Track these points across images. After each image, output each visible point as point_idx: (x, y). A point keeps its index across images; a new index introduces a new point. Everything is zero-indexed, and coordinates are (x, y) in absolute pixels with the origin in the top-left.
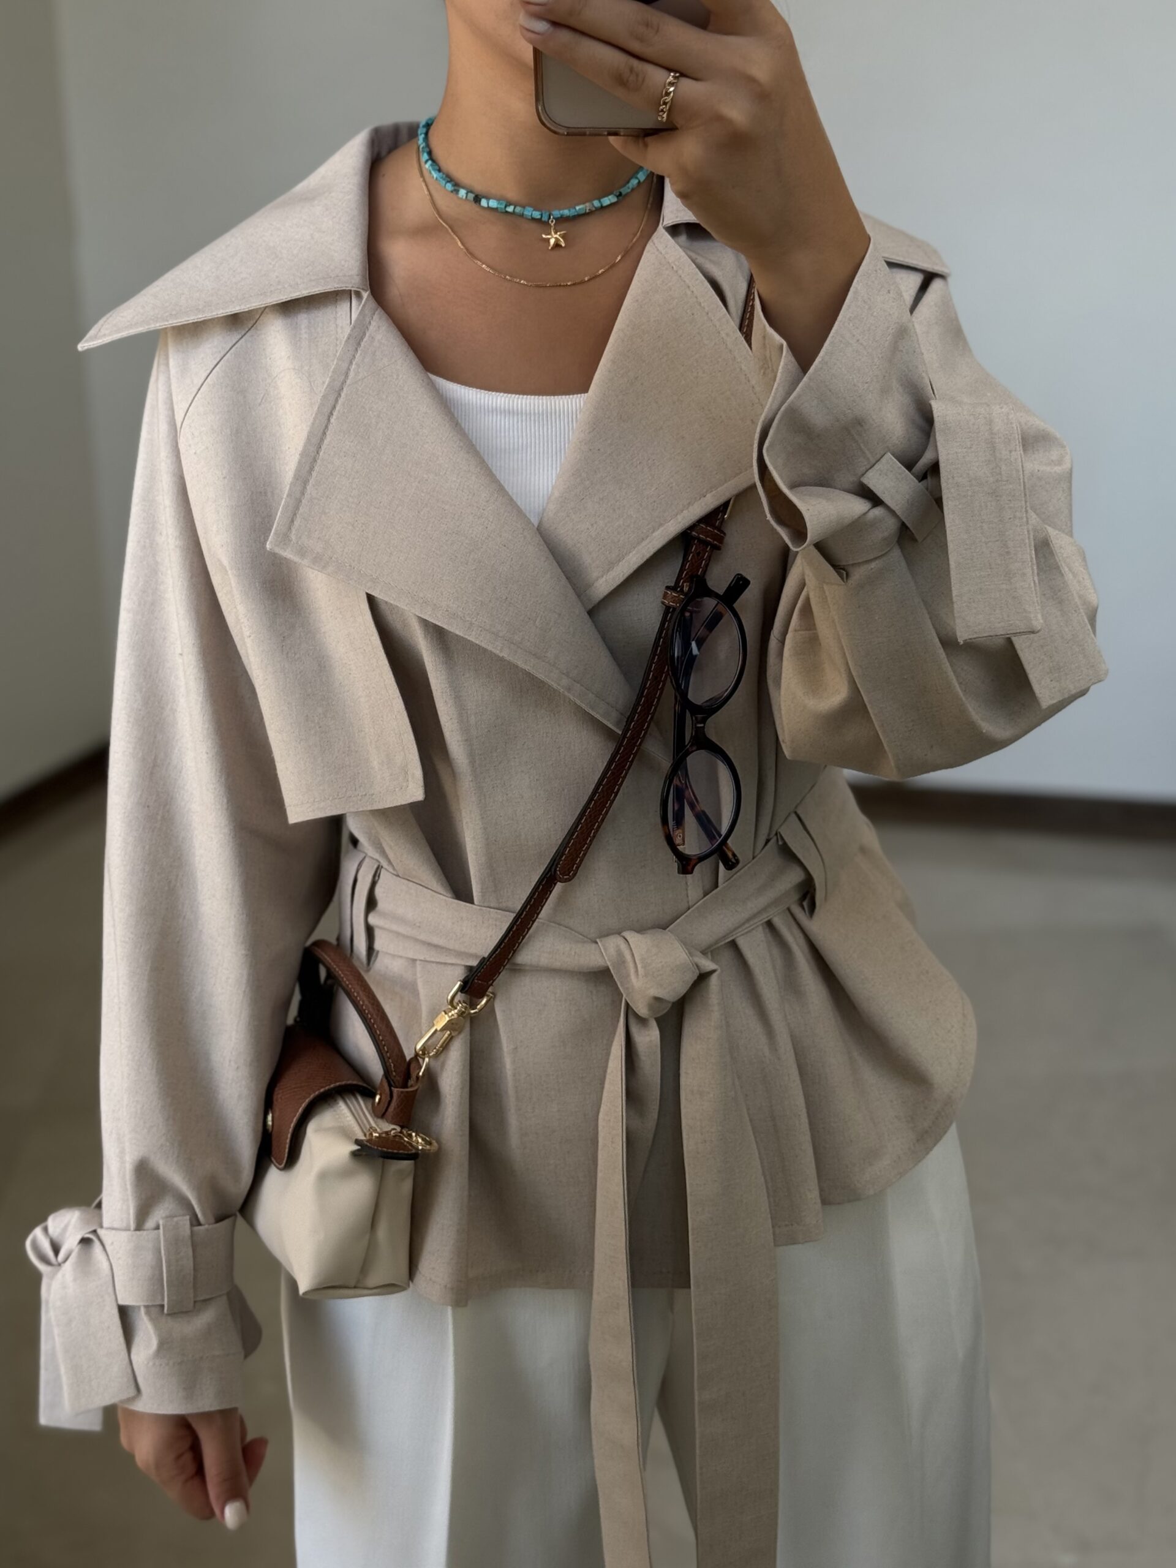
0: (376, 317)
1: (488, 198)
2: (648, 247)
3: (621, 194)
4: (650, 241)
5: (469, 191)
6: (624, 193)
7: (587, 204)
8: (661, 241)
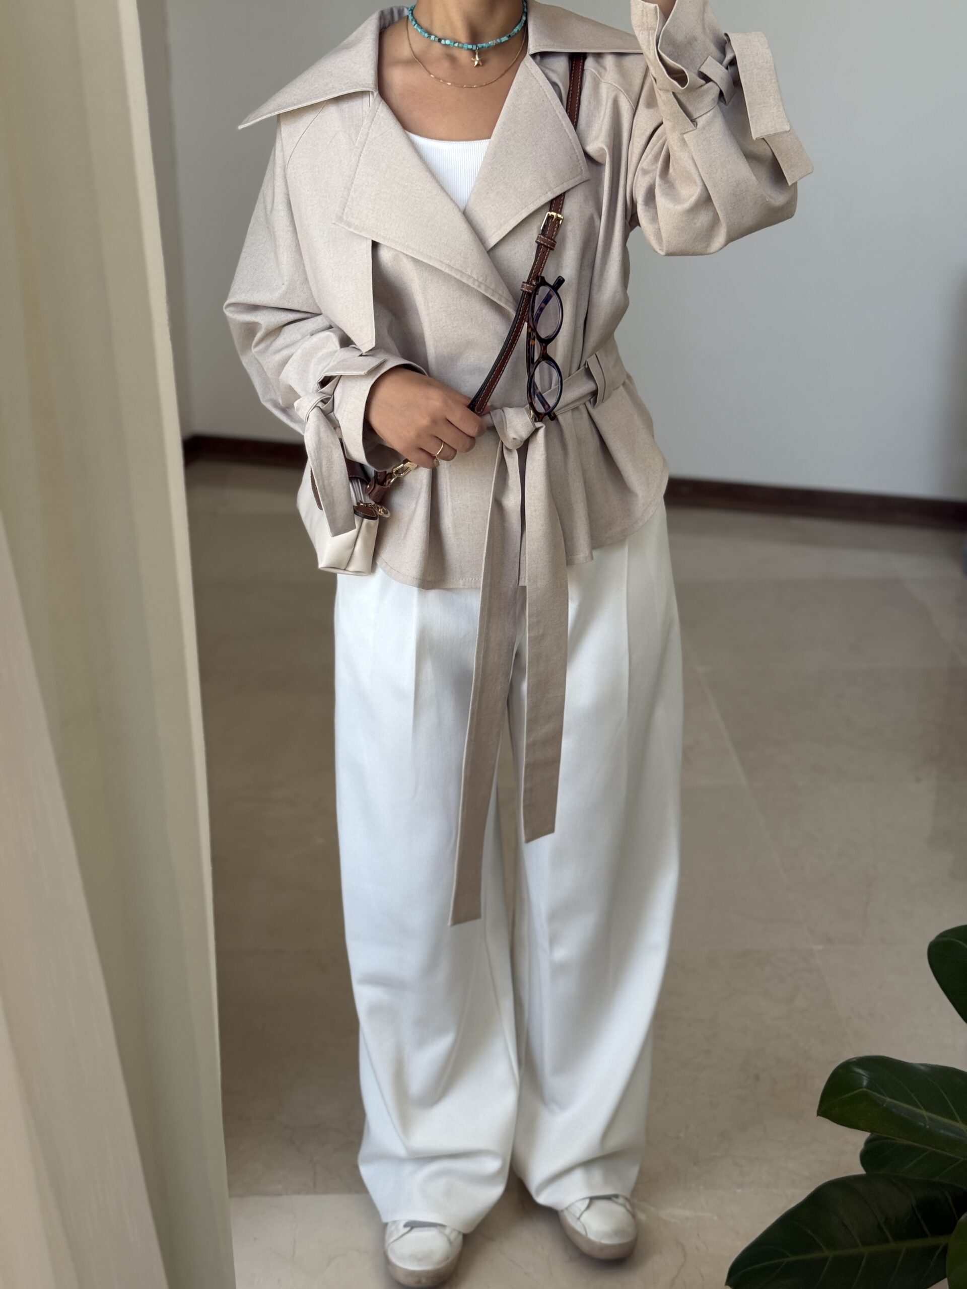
0: (381, 105)
1: (445, 40)
2: (521, 64)
3: (510, 36)
4: (523, 62)
5: (436, 36)
6: (511, 35)
7: (494, 41)
8: (528, 62)
